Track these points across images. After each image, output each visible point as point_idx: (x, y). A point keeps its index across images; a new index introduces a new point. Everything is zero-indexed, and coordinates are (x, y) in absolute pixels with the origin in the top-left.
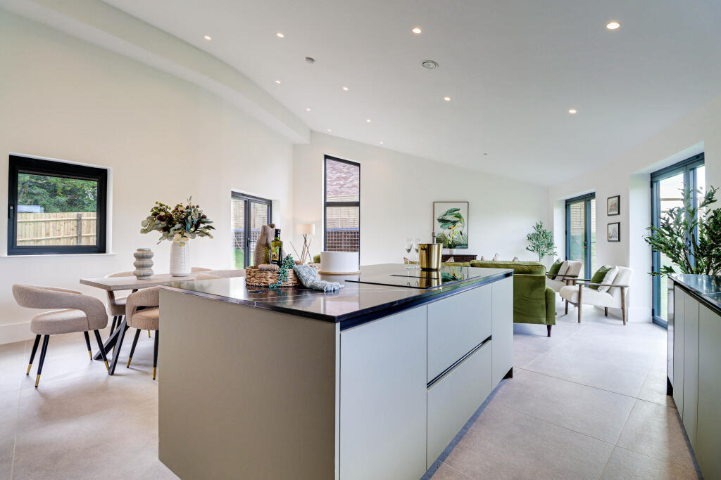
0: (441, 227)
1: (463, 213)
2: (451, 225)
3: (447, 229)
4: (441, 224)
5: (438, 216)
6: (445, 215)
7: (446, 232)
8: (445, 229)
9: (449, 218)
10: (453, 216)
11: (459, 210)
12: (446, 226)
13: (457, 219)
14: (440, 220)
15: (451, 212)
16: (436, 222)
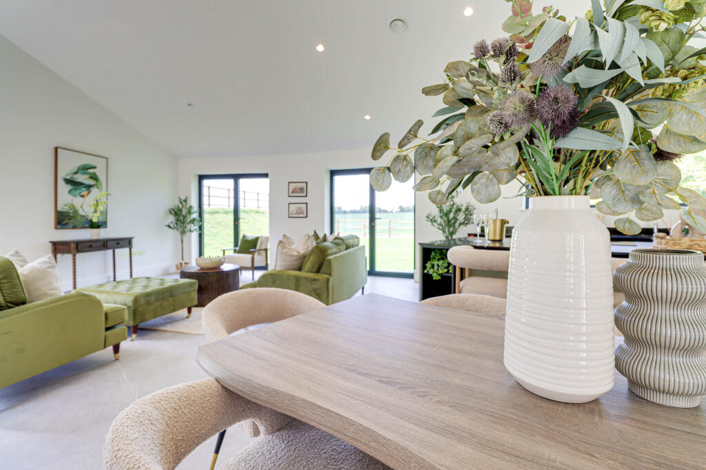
0: (70, 192)
1: (100, 172)
2: (84, 192)
3: (79, 197)
4: (69, 187)
5: (63, 173)
6: (76, 173)
7: (77, 202)
8: (76, 196)
9: (81, 178)
10: (87, 176)
11: (95, 168)
12: (78, 192)
13: (92, 182)
14: (68, 181)
15: (84, 169)
16: (61, 183)
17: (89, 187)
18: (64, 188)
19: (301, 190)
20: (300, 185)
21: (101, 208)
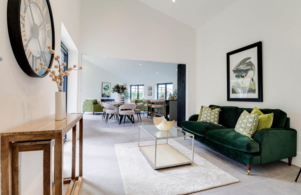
1: (109, 86)
5: (103, 87)
6: (105, 87)
7: (105, 92)
12: (105, 90)
15: (107, 86)
16: (103, 89)
17: (107, 89)
18: (103, 90)
19: (151, 88)
20: (150, 88)
21: (109, 93)
